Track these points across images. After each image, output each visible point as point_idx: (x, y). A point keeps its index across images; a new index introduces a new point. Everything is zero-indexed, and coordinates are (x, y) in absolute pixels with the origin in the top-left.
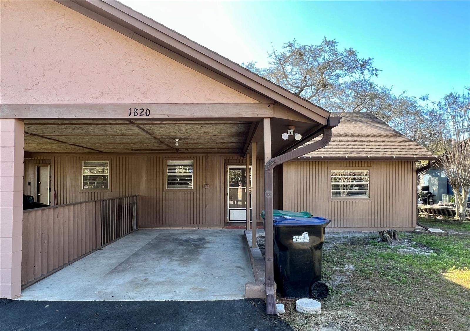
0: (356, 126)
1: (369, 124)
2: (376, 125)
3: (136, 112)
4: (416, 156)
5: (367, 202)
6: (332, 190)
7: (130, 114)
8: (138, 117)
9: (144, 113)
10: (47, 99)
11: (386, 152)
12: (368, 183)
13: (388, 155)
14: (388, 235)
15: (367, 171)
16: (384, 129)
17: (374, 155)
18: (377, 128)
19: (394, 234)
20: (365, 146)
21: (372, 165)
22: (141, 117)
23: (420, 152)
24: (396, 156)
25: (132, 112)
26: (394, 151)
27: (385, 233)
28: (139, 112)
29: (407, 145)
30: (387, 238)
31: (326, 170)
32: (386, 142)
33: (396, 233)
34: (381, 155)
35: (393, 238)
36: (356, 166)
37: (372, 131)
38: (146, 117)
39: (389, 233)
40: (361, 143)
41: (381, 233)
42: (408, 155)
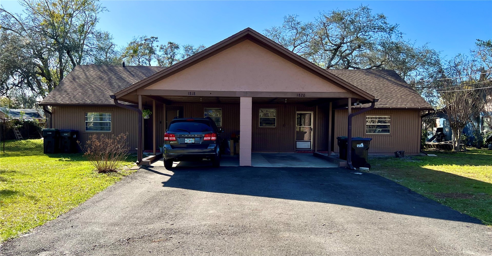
0: (383, 83)
1: (393, 81)
2: (398, 82)
3: (299, 95)
4: (420, 107)
5: (388, 137)
6: (367, 128)
7: (297, 96)
8: (300, 97)
9: (303, 95)
10: (265, 90)
11: (402, 105)
12: (390, 124)
13: (403, 106)
14: (399, 154)
15: (389, 116)
16: (403, 86)
17: (394, 106)
18: (398, 85)
19: (403, 153)
20: (389, 99)
21: (393, 113)
22: (301, 97)
23: (424, 105)
24: (408, 107)
25: (298, 95)
26: (407, 103)
27: (398, 152)
28: (301, 95)
29: (416, 100)
30: (399, 155)
31: (363, 116)
32: (403, 97)
33: (404, 153)
34: (399, 106)
35: (402, 155)
36: (383, 113)
37: (395, 88)
38: (303, 97)
39: (400, 152)
40: (386, 98)
41: (396, 153)
42: (415, 107)
